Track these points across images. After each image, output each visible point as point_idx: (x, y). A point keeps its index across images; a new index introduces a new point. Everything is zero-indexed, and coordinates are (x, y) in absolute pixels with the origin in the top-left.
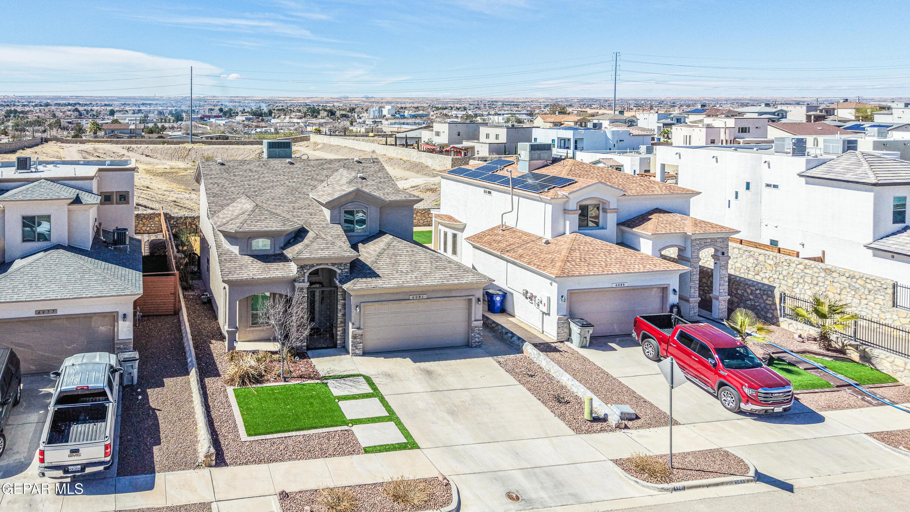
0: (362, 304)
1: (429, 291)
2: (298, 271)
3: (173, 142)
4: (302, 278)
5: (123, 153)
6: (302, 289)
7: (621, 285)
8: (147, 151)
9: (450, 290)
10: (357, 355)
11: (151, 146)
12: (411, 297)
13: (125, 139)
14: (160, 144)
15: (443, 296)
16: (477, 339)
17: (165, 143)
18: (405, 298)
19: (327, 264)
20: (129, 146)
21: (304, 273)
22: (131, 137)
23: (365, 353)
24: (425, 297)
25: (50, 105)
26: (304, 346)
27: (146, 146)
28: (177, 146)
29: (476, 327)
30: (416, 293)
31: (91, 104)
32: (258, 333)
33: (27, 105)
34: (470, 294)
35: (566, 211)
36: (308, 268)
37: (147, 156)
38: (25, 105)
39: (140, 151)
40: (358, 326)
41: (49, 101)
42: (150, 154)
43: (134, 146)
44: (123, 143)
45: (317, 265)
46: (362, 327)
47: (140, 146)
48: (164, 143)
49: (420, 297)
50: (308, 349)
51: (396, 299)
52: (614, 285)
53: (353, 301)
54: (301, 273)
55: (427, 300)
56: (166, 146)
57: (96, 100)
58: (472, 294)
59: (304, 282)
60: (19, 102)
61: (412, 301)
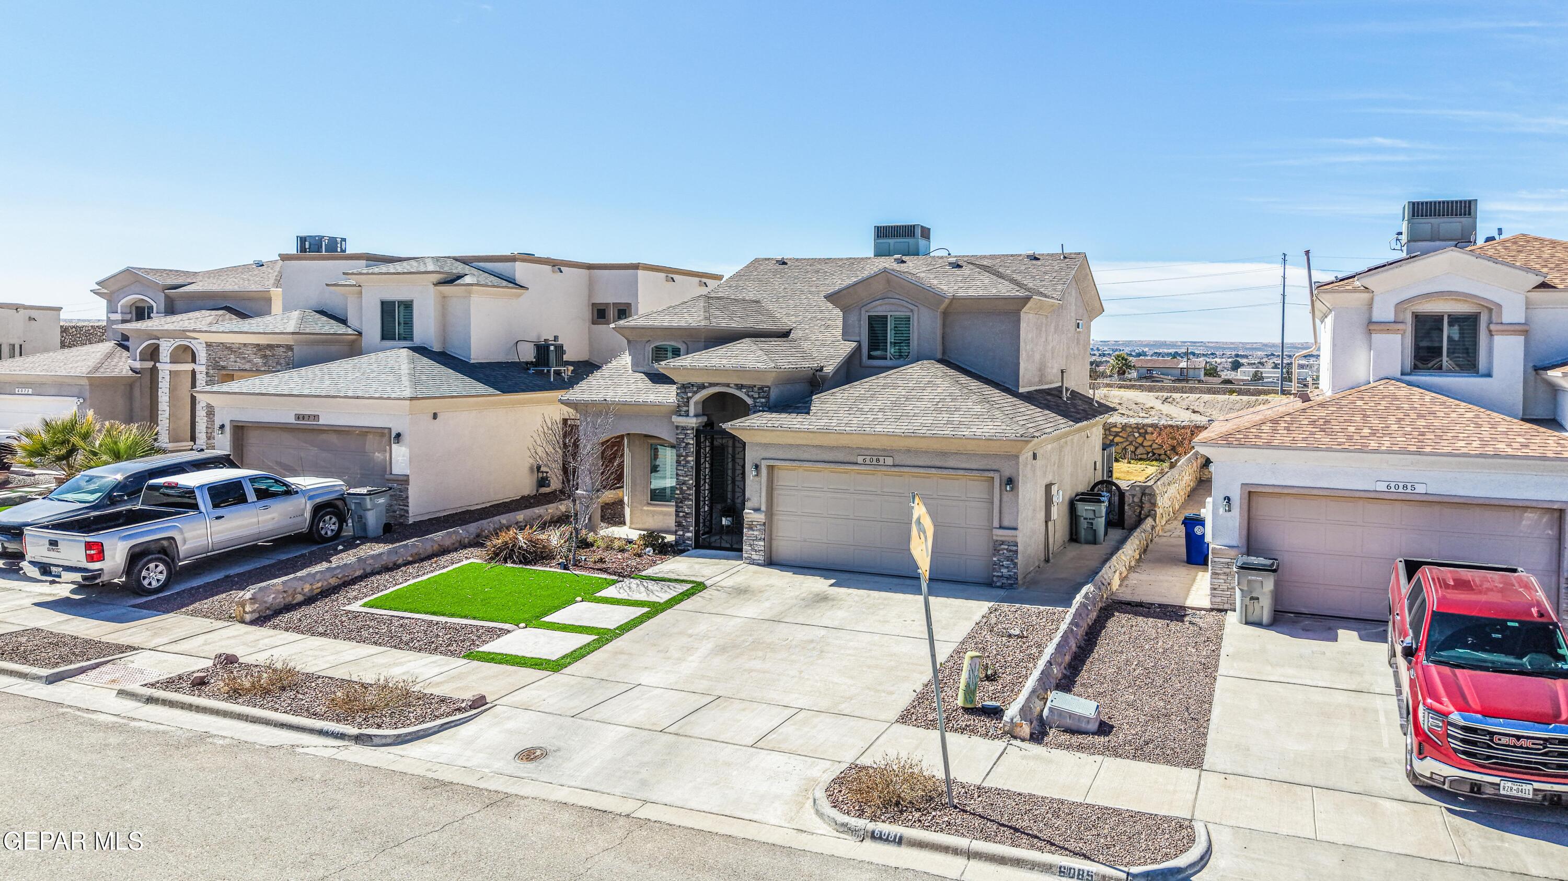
0: (764, 465)
1: (899, 451)
2: (678, 394)
3: (1249, 390)
4: (685, 409)
5: (1152, 406)
6: (684, 428)
7: (1405, 487)
8: (1197, 403)
9: (944, 454)
10: (753, 562)
11: (1207, 397)
12: (860, 460)
13: (1168, 384)
14: (1225, 394)
15: (929, 464)
16: (1004, 571)
17: (1234, 392)
18: (847, 459)
19: (728, 385)
20: (1169, 394)
21: (689, 399)
22: (1179, 380)
23: (771, 562)
24: (889, 461)
25: (1146, 355)
26: (689, 539)
27: (1198, 396)
28: (1254, 398)
29: (1003, 543)
30: (871, 452)
31: (1212, 354)
32: (661, 517)
33: (1109, 354)
34: (989, 467)
35: (1371, 326)
36: (695, 389)
37: (1194, 412)
38: (1104, 355)
39: (1184, 404)
40: (756, 506)
41: (1146, 349)
42: (1201, 409)
43: (1175, 395)
44: (1161, 389)
45: (712, 385)
46: (763, 508)
47: (1187, 395)
48: (1231, 392)
49: (878, 460)
50: (698, 546)
51: (831, 459)
52: (1382, 487)
53: (751, 456)
54: (683, 398)
55: (893, 469)
56: (1234, 397)
57: (1224, 349)
58: (994, 468)
59: (688, 415)
60: (1098, 350)
61: (863, 468)
